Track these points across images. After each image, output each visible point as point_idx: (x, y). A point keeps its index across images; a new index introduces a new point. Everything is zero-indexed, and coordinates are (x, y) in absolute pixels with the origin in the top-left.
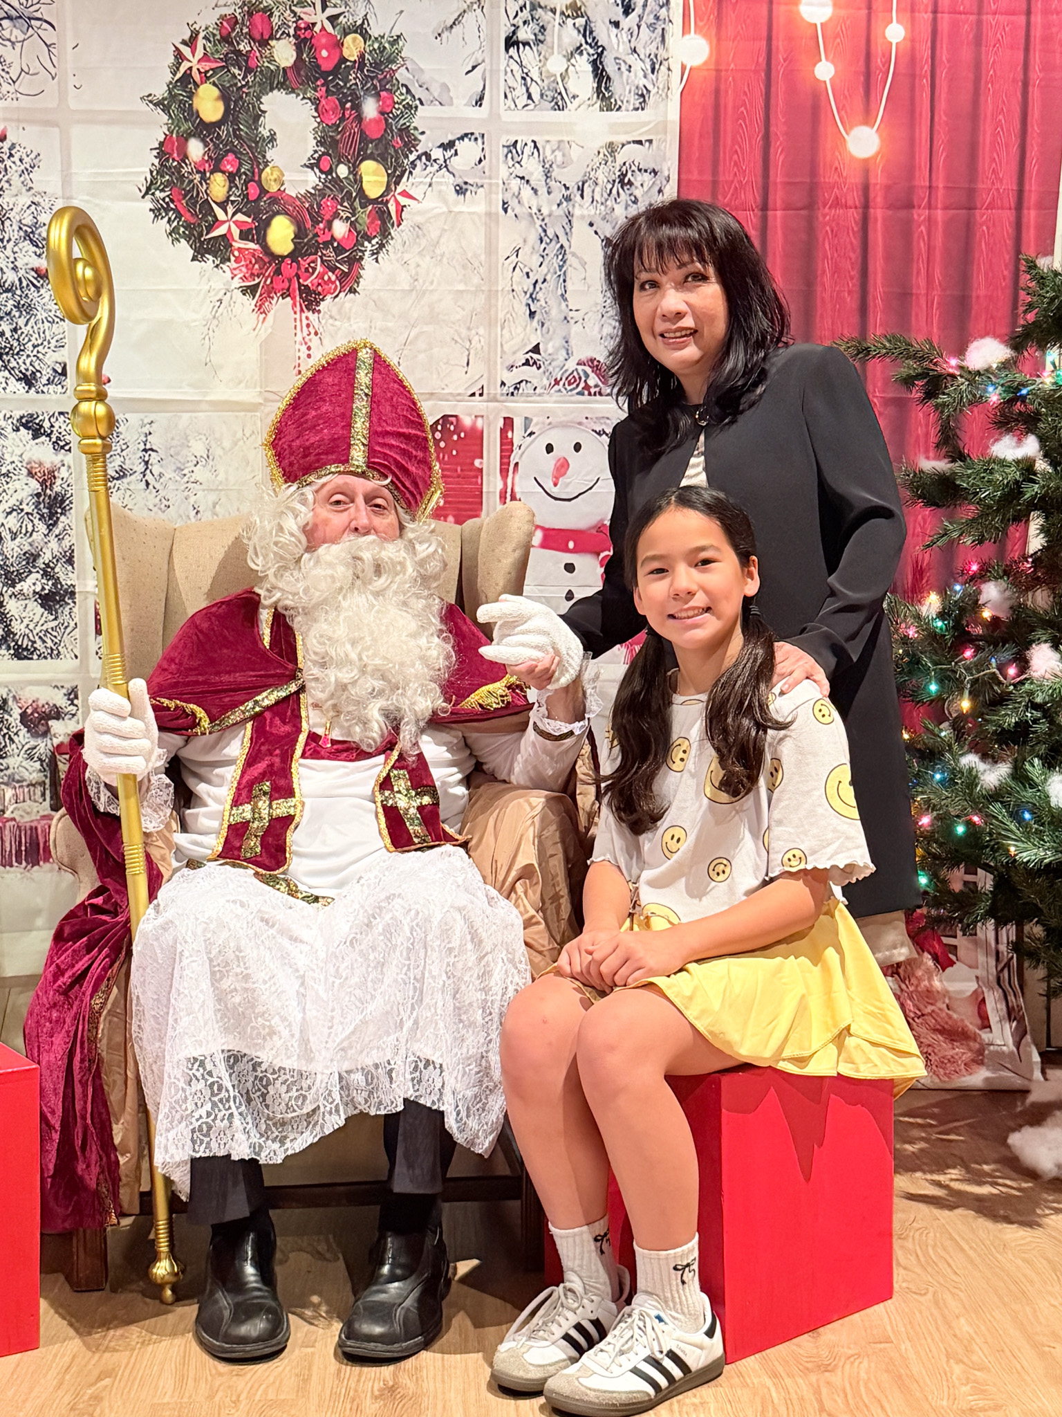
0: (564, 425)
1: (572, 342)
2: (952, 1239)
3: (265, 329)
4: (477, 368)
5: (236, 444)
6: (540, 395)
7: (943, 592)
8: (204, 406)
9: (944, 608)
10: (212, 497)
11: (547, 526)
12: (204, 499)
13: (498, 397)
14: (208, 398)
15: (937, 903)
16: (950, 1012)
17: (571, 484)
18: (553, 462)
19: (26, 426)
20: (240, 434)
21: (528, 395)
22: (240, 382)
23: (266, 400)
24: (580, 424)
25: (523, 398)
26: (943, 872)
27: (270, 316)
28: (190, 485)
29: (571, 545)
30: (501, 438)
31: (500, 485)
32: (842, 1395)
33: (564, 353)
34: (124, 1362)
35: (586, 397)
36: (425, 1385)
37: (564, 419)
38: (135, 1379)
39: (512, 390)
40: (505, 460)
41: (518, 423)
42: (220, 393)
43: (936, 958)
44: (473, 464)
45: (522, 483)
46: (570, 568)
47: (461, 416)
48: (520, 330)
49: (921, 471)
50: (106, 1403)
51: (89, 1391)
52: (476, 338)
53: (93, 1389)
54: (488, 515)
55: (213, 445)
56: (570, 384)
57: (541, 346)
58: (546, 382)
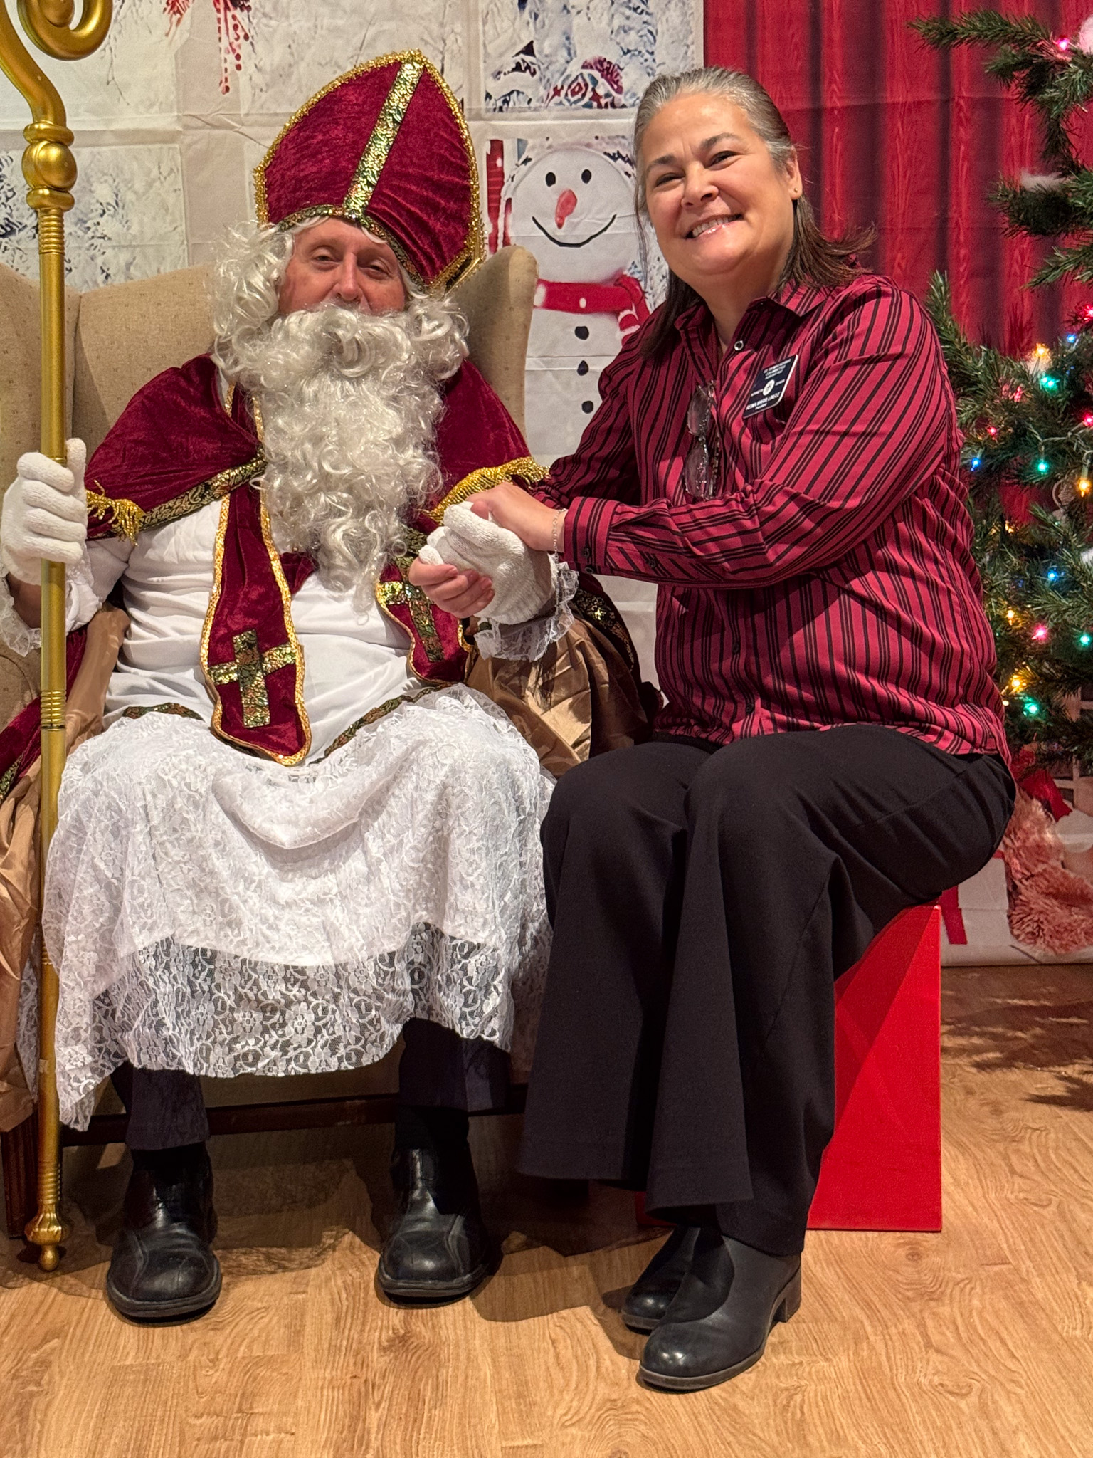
0: (569, 148)
1: (575, 38)
2: (1078, 1139)
3: (181, 35)
4: (455, 76)
5: (150, 185)
6: (536, 109)
7: (1052, 345)
8: (109, 138)
9: (1055, 364)
10: (124, 257)
11: (551, 280)
12: (115, 259)
13: (483, 112)
14: (113, 128)
15: (1050, 736)
16: (1067, 871)
17: (581, 224)
18: (556, 197)
20: (155, 172)
21: (521, 110)
22: (152, 105)
23: (186, 127)
24: (588, 145)
25: (515, 115)
26: (1057, 697)
27: (187, 15)
28: (97, 242)
29: (583, 303)
30: (489, 167)
32: (952, 1327)
33: (565, 53)
34: (75, 1319)
35: (595, 111)
36: (444, 1332)
37: (569, 140)
38: (89, 1339)
39: (499, 104)
40: (494, 197)
41: (509, 147)
42: (127, 122)
43: (1047, 807)
45: (518, 227)
46: (582, 333)
48: (506, 23)
49: (1023, 190)
50: (55, 1368)
51: (34, 1356)
52: (452, 37)
53: (38, 1352)
55: (123, 189)
56: (574, 93)
57: (535, 46)
58: (542, 92)
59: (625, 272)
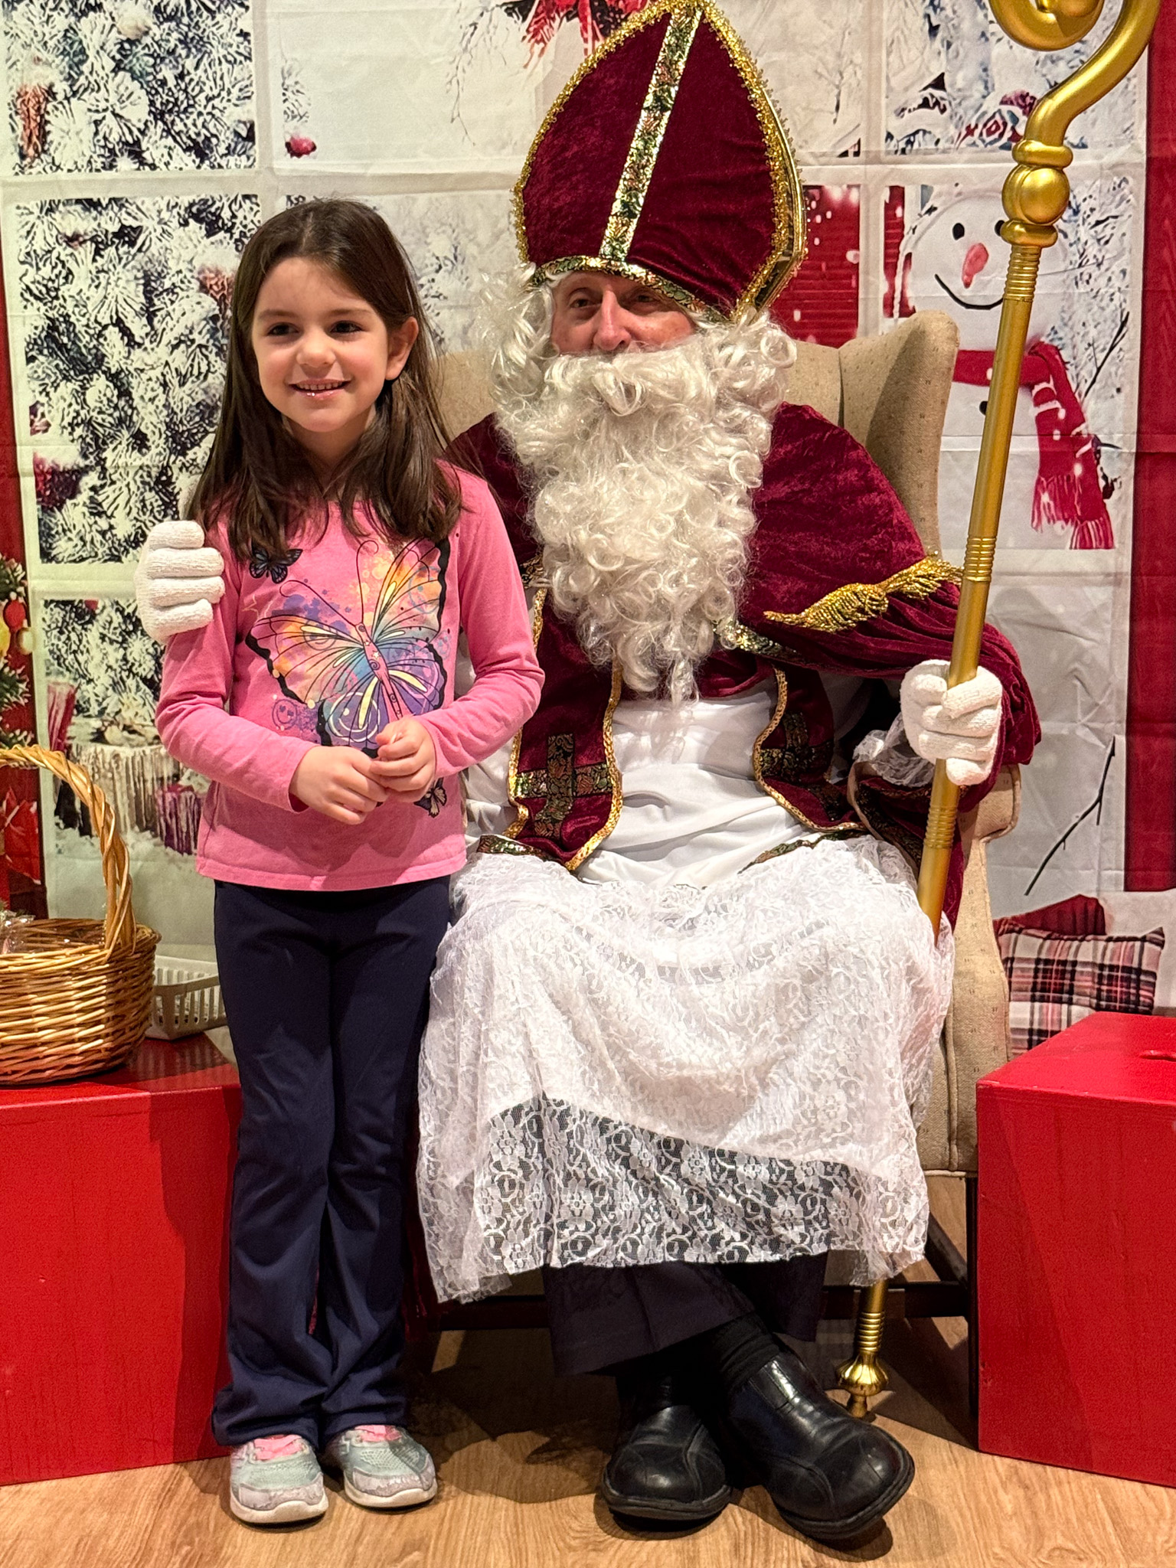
0: (981, 196)
1: (994, 70)
3: (544, 66)
4: (851, 113)
5: (497, 237)
6: (944, 151)
10: (461, 319)
13: (882, 155)
17: (990, 283)
18: (964, 252)
19: (198, 219)
20: (504, 221)
22: (503, 147)
25: (919, 157)
27: (551, 44)
29: (989, 374)
30: (886, 218)
31: (883, 287)
33: (981, 87)
37: (982, 186)
39: (902, 145)
40: (892, 251)
41: (911, 195)
44: (844, 258)
45: (919, 288)
47: (827, 187)
48: (914, 53)
52: (850, 69)
54: (866, 333)
55: (463, 240)
56: (990, 133)
57: (946, 78)
58: (953, 132)
59: (1043, 339)
